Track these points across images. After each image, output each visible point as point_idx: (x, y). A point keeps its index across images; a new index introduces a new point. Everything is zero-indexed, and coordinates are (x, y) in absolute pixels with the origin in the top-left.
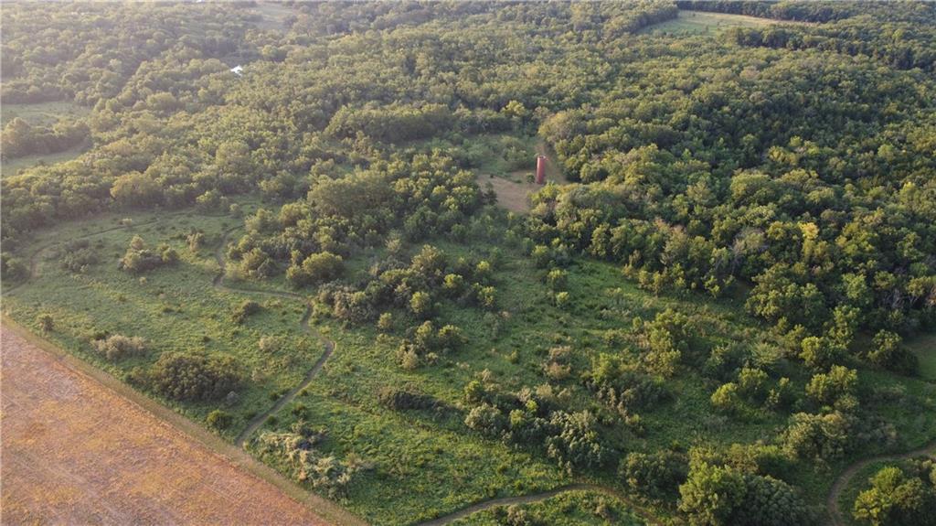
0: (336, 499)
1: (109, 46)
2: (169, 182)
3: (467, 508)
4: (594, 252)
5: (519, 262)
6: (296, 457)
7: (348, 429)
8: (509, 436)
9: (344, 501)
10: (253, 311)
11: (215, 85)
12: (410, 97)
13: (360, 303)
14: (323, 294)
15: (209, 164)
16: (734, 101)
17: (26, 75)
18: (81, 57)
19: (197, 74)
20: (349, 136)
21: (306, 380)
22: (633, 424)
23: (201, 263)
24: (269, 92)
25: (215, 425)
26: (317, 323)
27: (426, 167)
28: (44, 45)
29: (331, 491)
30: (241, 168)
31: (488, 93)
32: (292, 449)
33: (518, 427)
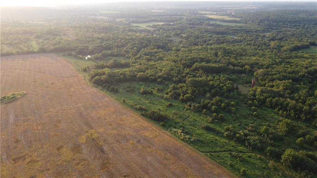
0: (189, 144)
1: (134, 44)
2: (150, 76)
3: (223, 151)
4: (267, 105)
5: (243, 105)
6: (181, 134)
7: (194, 131)
8: (235, 139)
9: (192, 144)
10: (171, 105)
11: (161, 55)
12: (215, 62)
13: (198, 107)
14: (189, 104)
15: (160, 73)
17: (114, 50)
18: (127, 46)
19: (156, 53)
20: (197, 70)
21: (183, 121)
22: (271, 143)
23: (158, 94)
24: (176, 58)
25: (162, 125)
26: (187, 110)
27: (219, 79)
28: (118, 43)
29: (189, 142)
30: (168, 74)
31: (239, 63)
32: (180, 133)
33: (238, 138)
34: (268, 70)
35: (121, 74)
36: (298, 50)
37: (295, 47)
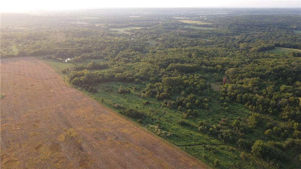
0: (166, 139)
1: (112, 47)
2: (128, 76)
3: (197, 145)
4: (237, 101)
5: (216, 101)
6: (157, 130)
7: (170, 127)
8: (209, 133)
9: (168, 139)
10: (148, 103)
11: (138, 57)
12: (189, 62)
13: (174, 104)
14: (165, 101)
15: (138, 73)
16: (287, 69)
17: (93, 53)
18: (106, 49)
19: (134, 55)
20: (172, 70)
21: (160, 118)
22: (242, 135)
23: (136, 93)
24: (152, 59)
25: (139, 122)
26: (163, 107)
27: (193, 78)
29: (165, 137)
30: (145, 74)
31: (211, 63)
32: (156, 129)
33: (211, 131)
34: (238, 69)
35: (100, 75)
36: (264, 51)
37: (262, 48)
